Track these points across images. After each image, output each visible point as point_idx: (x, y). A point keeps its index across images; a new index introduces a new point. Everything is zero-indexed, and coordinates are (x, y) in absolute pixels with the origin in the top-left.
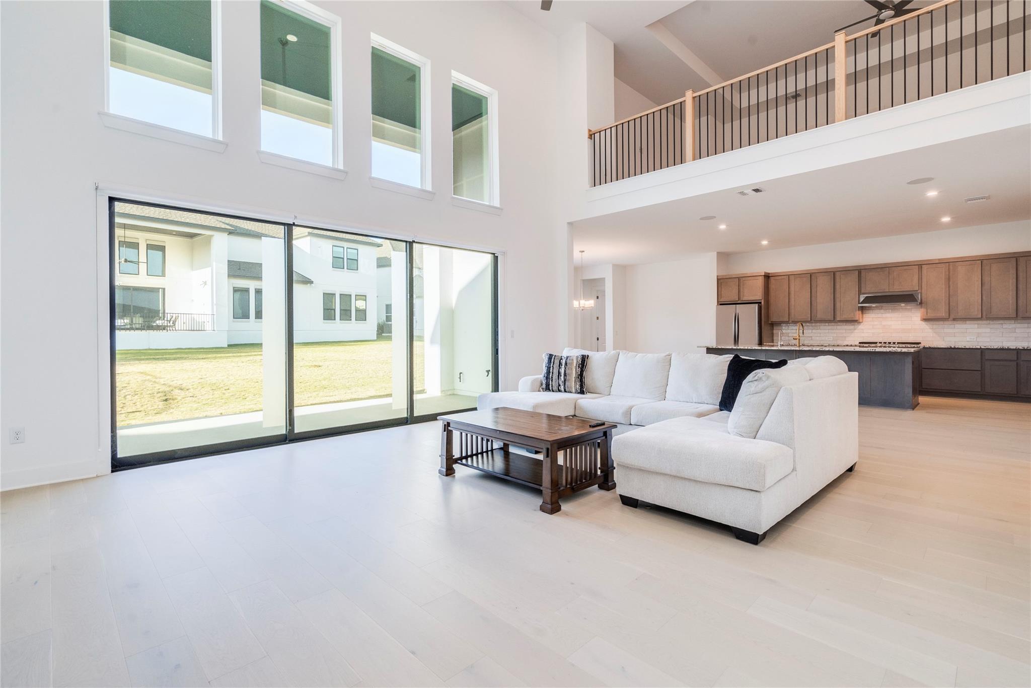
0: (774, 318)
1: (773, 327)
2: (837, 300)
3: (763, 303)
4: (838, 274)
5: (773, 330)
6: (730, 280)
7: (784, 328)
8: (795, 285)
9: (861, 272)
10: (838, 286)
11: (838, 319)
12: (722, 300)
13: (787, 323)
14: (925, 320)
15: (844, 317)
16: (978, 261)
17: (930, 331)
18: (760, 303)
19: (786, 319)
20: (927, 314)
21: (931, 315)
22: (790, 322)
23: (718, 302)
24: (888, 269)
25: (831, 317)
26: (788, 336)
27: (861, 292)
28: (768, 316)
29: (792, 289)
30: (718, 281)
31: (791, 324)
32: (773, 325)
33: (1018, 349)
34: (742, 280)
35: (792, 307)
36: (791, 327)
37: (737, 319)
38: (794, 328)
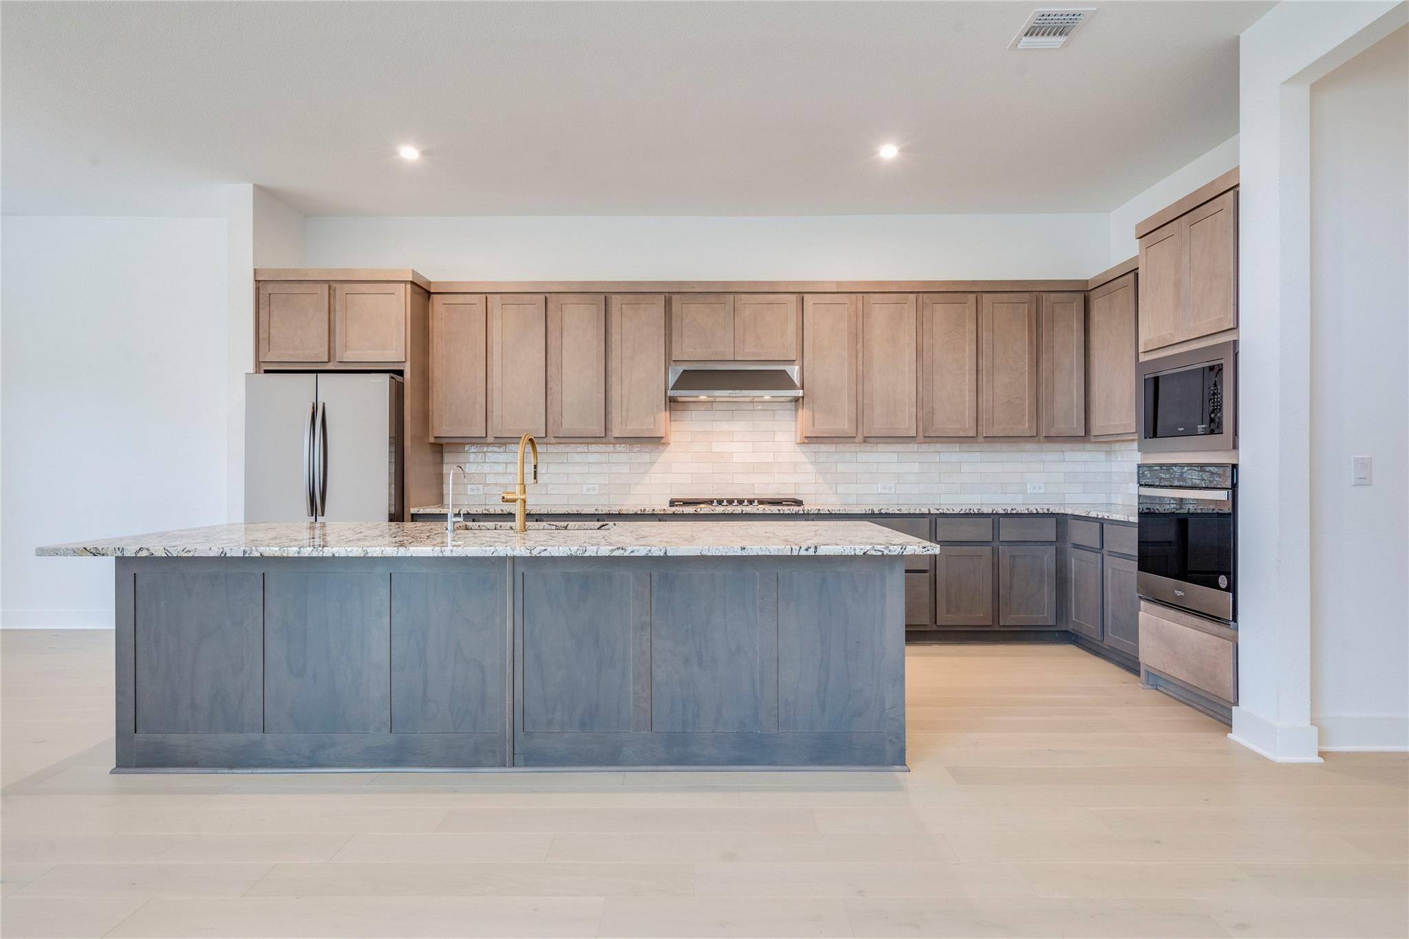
0: (443, 428)
1: (441, 453)
2: (614, 379)
3: (407, 375)
4: (615, 301)
5: (442, 463)
6: (296, 289)
7: (472, 457)
8: (505, 324)
9: (670, 299)
10: (615, 337)
11: (616, 433)
12: (273, 356)
13: (480, 441)
14: (811, 440)
15: (632, 428)
16: (910, 295)
17: (810, 468)
18: (400, 373)
19: (478, 431)
20: (813, 425)
21: (823, 428)
22: (490, 439)
23: (258, 363)
24: (731, 296)
25: (597, 428)
26: (485, 484)
27: (670, 358)
28: (425, 418)
29: (495, 337)
30: (257, 290)
31: (491, 449)
32: (439, 448)
33: (997, 514)
34: (341, 290)
35: (495, 395)
36: (491, 457)
37: (319, 420)
38: (502, 457)
